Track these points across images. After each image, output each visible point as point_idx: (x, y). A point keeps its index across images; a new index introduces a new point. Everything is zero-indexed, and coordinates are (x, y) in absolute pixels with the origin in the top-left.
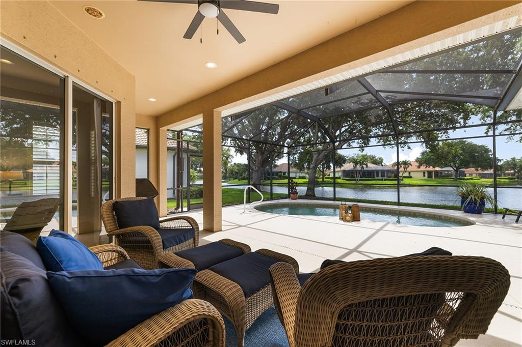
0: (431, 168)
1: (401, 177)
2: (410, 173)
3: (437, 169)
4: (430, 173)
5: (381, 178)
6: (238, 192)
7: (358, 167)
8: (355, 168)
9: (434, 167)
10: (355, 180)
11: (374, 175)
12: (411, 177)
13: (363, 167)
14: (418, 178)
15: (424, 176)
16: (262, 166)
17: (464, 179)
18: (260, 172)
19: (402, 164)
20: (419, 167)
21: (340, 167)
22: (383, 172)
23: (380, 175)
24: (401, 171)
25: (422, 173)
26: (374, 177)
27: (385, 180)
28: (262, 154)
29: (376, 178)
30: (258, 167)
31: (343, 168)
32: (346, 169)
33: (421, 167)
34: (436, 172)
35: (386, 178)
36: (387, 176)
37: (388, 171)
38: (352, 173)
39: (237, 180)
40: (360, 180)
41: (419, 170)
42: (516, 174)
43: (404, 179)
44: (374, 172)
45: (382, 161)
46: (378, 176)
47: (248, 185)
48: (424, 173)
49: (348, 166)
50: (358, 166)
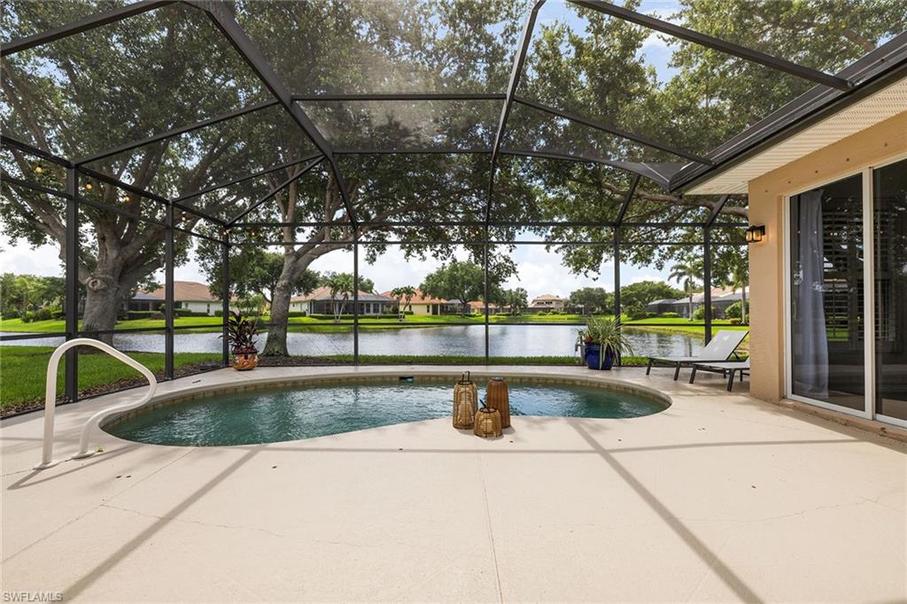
0: (436, 301)
1: (402, 312)
2: (410, 307)
3: (443, 301)
4: (435, 306)
5: (375, 314)
6: (18, 360)
7: (339, 296)
8: (333, 297)
9: (440, 298)
10: (333, 318)
11: (363, 309)
12: (412, 313)
13: (346, 295)
14: (421, 313)
15: (428, 311)
16: (121, 278)
17: (471, 316)
18: (111, 298)
19: (404, 292)
20: (423, 298)
21: (306, 294)
22: (376, 304)
23: (372, 309)
24: (402, 304)
25: (426, 307)
26: (363, 313)
27: (380, 318)
28: (122, 244)
29: (368, 314)
30: (103, 280)
31: (311, 296)
32: (318, 299)
33: (426, 298)
34: (442, 305)
35: (379, 314)
36: (382, 311)
37: (383, 303)
38: (328, 305)
39: (18, 321)
40: (342, 318)
41: (423, 302)
42: (512, 310)
43: (406, 316)
44: (363, 304)
45: (371, 288)
46: (368, 311)
47: (69, 336)
48: (428, 307)
49: (322, 293)
50: (339, 293)
